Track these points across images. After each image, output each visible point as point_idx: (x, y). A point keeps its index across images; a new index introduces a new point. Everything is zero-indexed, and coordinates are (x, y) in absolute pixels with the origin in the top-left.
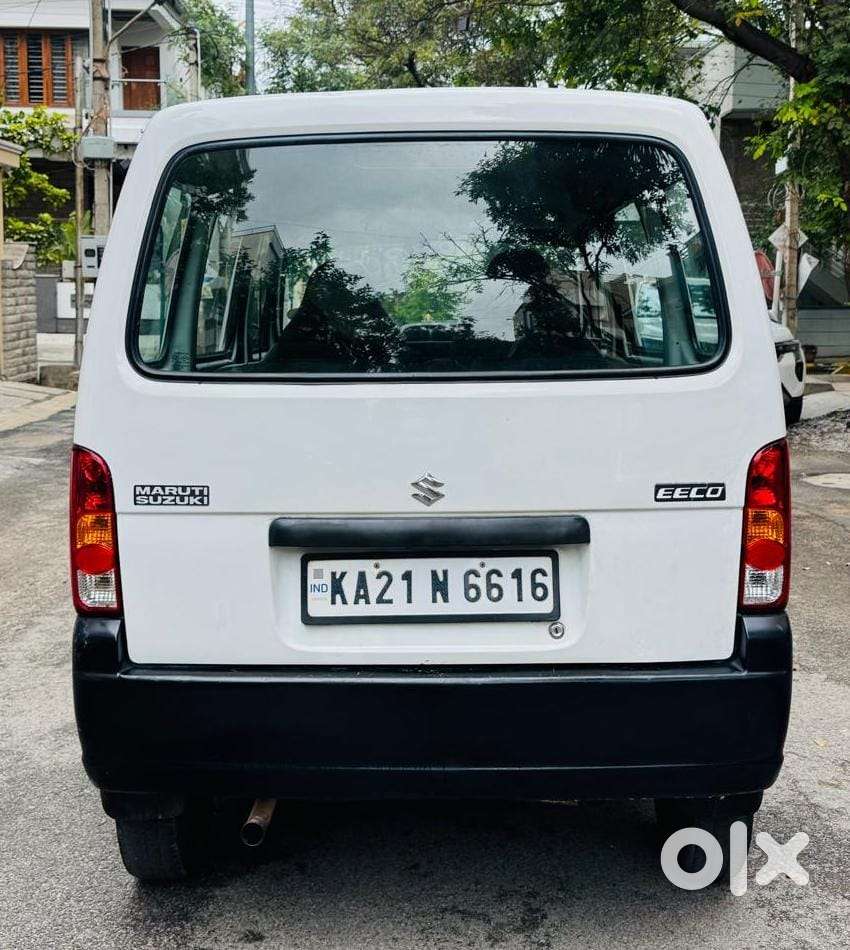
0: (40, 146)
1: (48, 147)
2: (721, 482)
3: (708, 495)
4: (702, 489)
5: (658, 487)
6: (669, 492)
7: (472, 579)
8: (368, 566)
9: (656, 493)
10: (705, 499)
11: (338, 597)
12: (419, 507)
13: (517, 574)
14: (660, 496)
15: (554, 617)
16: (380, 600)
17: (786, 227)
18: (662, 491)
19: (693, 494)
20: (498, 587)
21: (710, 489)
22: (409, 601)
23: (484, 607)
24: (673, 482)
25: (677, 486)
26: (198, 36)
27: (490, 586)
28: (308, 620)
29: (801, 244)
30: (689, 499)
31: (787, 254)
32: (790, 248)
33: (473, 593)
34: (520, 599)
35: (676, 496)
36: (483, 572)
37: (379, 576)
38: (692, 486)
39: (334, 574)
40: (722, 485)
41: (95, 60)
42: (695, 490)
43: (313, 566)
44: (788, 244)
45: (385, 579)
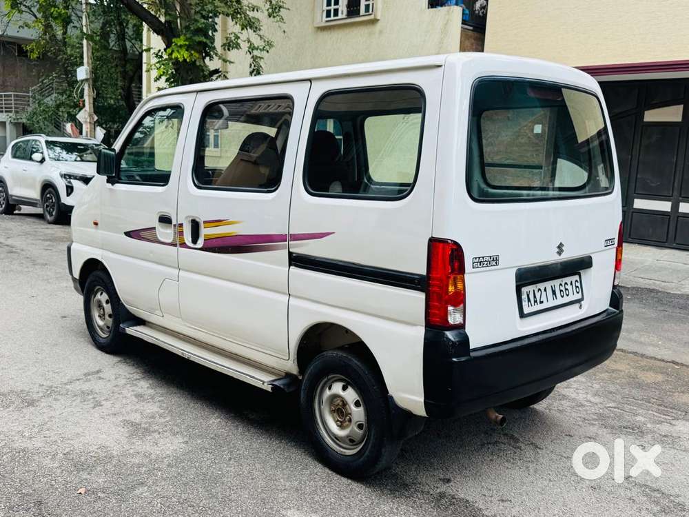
3: (613, 243)
5: (605, 241)
6: (607, 243)
7: (561, 288)
8: (535, 287)
11: (530, 304)
13: (571, 283)
15: (582, 300)
16: (540, 302)
17: (86, 111)
19: (610, 243)
20: (568, 290)
22: (547, 301)
23: (565, 299)
25: (608, 240)
28: (522, 316)
29: (95, 120)
30: (610, 245)
31: (89, 126)
32: (90, 123)
33: (562, 294)
34: (573, 294)
36: (563, 284)
37: (538, 291)
39: (527, 292)
40: (615, 239)
42: (611, 241)
43: (522, 290)
44: (88, 120)
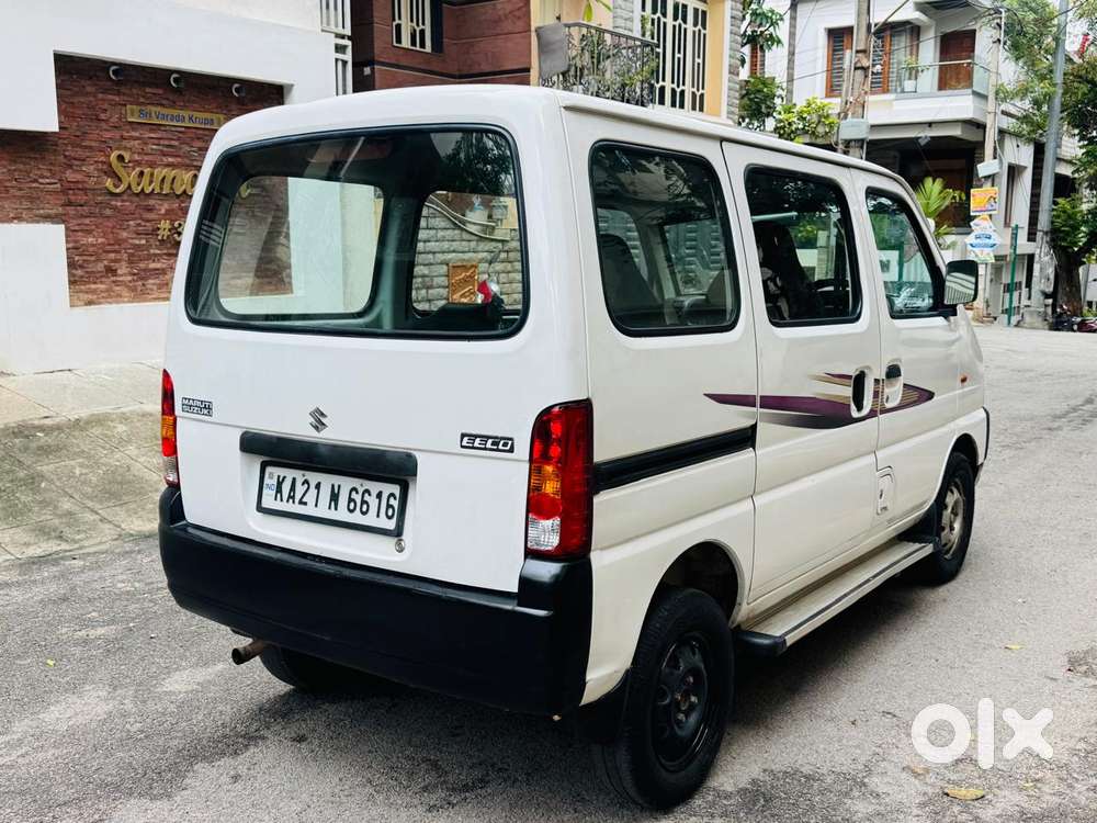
0: (807, 132)
1: (813, 133)
2: (510, 436)
3: (500, 447)
4: (496, 441)
5: (463, 436)
6: (471, 440)
7: (354, 495)
8: (299, 475)
9: (462, 441)
10: (498, 450)
11: (279, 495)
12: (314, 433)
13: (379, 495)
14: (464, 443)
15: (397, 533)
16: (301, 502)
18: (466, 439)
19: (489, 445)
20: (367, 503)
21: (502, 442)
22: (316, 505)
23: (356, 518)
24: (474, 433)
25: (476, 436)
26: (1003, 15)
27: (364, 502)
28: (260, 508)
30: (485, 449)
33: (352, 505)
34: (378, 516)
35: (476, 444)
36: (361, 490)
37: (303, 484)
38: (489, 437)
39: (279, 477)
40: (511, 439)
41: (857, 52)
42: (490, 441)
43: (269, 470)
45: (306, 485)
